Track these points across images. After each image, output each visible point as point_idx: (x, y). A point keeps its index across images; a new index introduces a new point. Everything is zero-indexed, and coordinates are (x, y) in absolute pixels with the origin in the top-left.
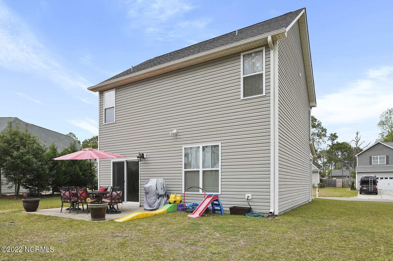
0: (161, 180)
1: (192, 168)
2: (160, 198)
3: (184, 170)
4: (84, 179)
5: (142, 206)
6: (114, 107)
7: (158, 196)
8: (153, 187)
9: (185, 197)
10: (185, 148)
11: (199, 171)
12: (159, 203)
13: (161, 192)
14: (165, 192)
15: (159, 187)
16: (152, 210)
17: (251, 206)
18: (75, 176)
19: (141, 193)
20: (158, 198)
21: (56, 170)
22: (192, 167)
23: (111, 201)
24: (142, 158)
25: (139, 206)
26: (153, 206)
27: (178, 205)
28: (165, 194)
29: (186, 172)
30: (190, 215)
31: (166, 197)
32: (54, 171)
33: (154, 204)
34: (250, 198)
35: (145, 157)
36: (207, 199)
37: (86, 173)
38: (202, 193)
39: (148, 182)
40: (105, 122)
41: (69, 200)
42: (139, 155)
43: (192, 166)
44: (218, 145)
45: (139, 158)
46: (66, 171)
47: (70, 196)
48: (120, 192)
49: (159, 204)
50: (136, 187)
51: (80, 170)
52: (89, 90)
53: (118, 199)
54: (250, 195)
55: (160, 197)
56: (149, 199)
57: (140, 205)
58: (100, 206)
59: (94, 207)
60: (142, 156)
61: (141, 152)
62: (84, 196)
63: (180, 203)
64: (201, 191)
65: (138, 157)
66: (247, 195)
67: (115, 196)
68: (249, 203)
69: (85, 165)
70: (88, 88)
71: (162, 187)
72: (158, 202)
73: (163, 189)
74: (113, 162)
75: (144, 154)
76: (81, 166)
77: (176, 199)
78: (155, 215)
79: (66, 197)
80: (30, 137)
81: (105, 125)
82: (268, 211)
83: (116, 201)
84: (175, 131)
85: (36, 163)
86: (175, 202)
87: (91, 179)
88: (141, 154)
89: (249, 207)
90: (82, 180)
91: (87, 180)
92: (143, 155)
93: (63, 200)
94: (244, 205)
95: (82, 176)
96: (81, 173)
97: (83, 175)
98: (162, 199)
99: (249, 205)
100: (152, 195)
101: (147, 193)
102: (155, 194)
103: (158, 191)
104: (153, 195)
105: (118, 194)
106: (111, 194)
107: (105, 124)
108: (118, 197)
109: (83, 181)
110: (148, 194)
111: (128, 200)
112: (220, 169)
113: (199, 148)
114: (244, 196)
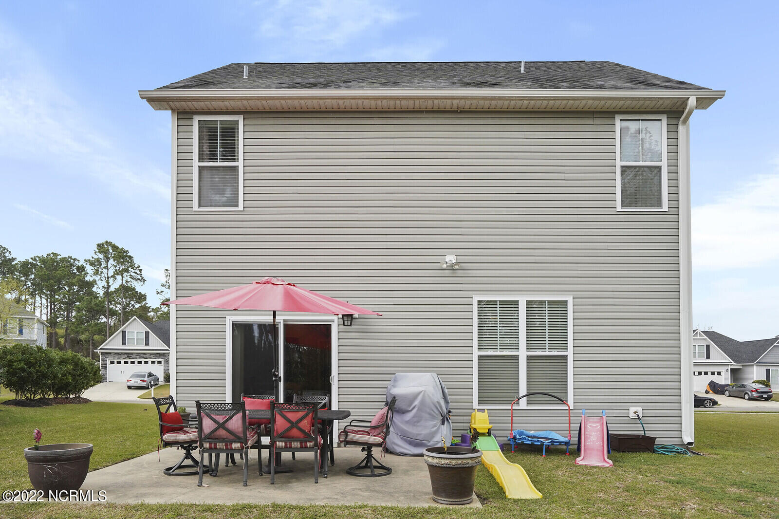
1: (498, 350)
2: (446, 423)
3: (476, 353)
6: (236, 167)
7: (443, 418)
9: (513, 418)
10: (479, 302)
11: (517, 357)
13: (445, 408)
20: (443, 424)
22: (498, 347)
24: (350, 318)
26: (429, 444)
29: (480, 358)
30: (581, 462)
33: (433, 437)
34: (641, 415)
38: (527, 406)
40: (200, 206)
43: (498, 345)
44: (566, 302)
52: (142, 98)
54: (639, 409)
64: (523, 401)
66: (632, 410)
68: (644, 425)
70: (138, 94)
71: (442, 395)
72: (445, 432)
74: (233, 324)
81: (199, 213)
82: (676, 441)
84: (451, 258)
94: (634, 430)
99: (644, 430)
100: (427, 416)
102: (437, 412)
104: (430, 414)
107: (200, 209)
112: (570, 353)
113: (516, 303)
114: (627, 411)
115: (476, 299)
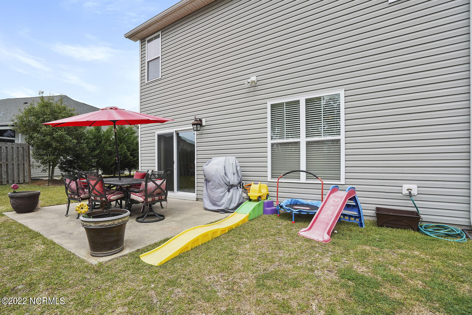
0: (232, 160)
2: (231, 190)
3: (270, 142)
4: (132, 159)
5: (199, 200)
6: (159, 57)
7: (228, 187)
8: (220, 172)
10: (272, 106)
11: (298, 143)
12: (230, 199)
13: (233, 179)
14: (239, 180)
15: (230, 171)
16: (217, 211)
17: (419, 209)
18: (122, 157)
19: (198, 179)
20: (229, 191)
21: (99, 150)
22: (285, 137)
23: (144, 199)
24: (200, 126)
25: (195, 200)
26: (219, 204)
27: (264, 202)
28: (240, 183)
29: (273, 145)
30: (303, 232)
31: (240, 187)
32: (97, 151)
33: (222, 200)
34: (414, 192)
35: (204, 124)
36: (331, 195)
37: (135, 154)
38: (306, 181)
39: (210, 162)
40: (148, 80)
41: (76, 195)
42: (195, 121)
43: (285, 135)
44: (339, 94)
45: (196, 126)
46: (112, 151)
47: (78, 189)
48: (162, 181)
49: (230, 202)
50: (191, 170)
51: (128, 150)
52: (127, 38)
53: (158, 194)
54: (412, 187)
55: (231, 188)
56: (212, 191)
57: (197, 199)
58: (107, 224)
59: (93, 225)
60: (198, 124)
61: (197, 117)
62: (97, 190)
63: (267, 199)
64: (303, 175)
65: (193, 124)
66: (407, 187)
67: (153, 189)
68: (414, 202)
69: (133, 144)
70: (125, 35)
71: (235, 171)
72: (229, 197)
73: (236, 174)
74: (158, 135)
75: (203, 119)
76: (129, 145)
77: (261, 192)
78: (229, 232)
79: (71, 190)
80: (65, 110)
81: (147, 84)
83: (154, 199)
84: (253, 78)
85: (71, 141)
86: (259, 199)
87: (117, 159)
88: (198, 120)
89: (414, 209)
90: (130, 161)
91: (137, 161)
92: (201, 120)
93: (69, 196)
95: (130, 157)
96: (129, 154)
97: (131, 155)
98: (234, 192)
99: (416, 207)
101: (207, 181)
102: (223, 183)
103: (228, 178)
104: (219, 184)
105: (159, 187)
106: (144, 185)
107: (148, 82)
108: (158, 191)
109: (132, 162)
110: (209, 181)
111: (180, 188)
112: (342, 137)
113: (298, 102)
114: (400, 188)
115: (269, 103)
